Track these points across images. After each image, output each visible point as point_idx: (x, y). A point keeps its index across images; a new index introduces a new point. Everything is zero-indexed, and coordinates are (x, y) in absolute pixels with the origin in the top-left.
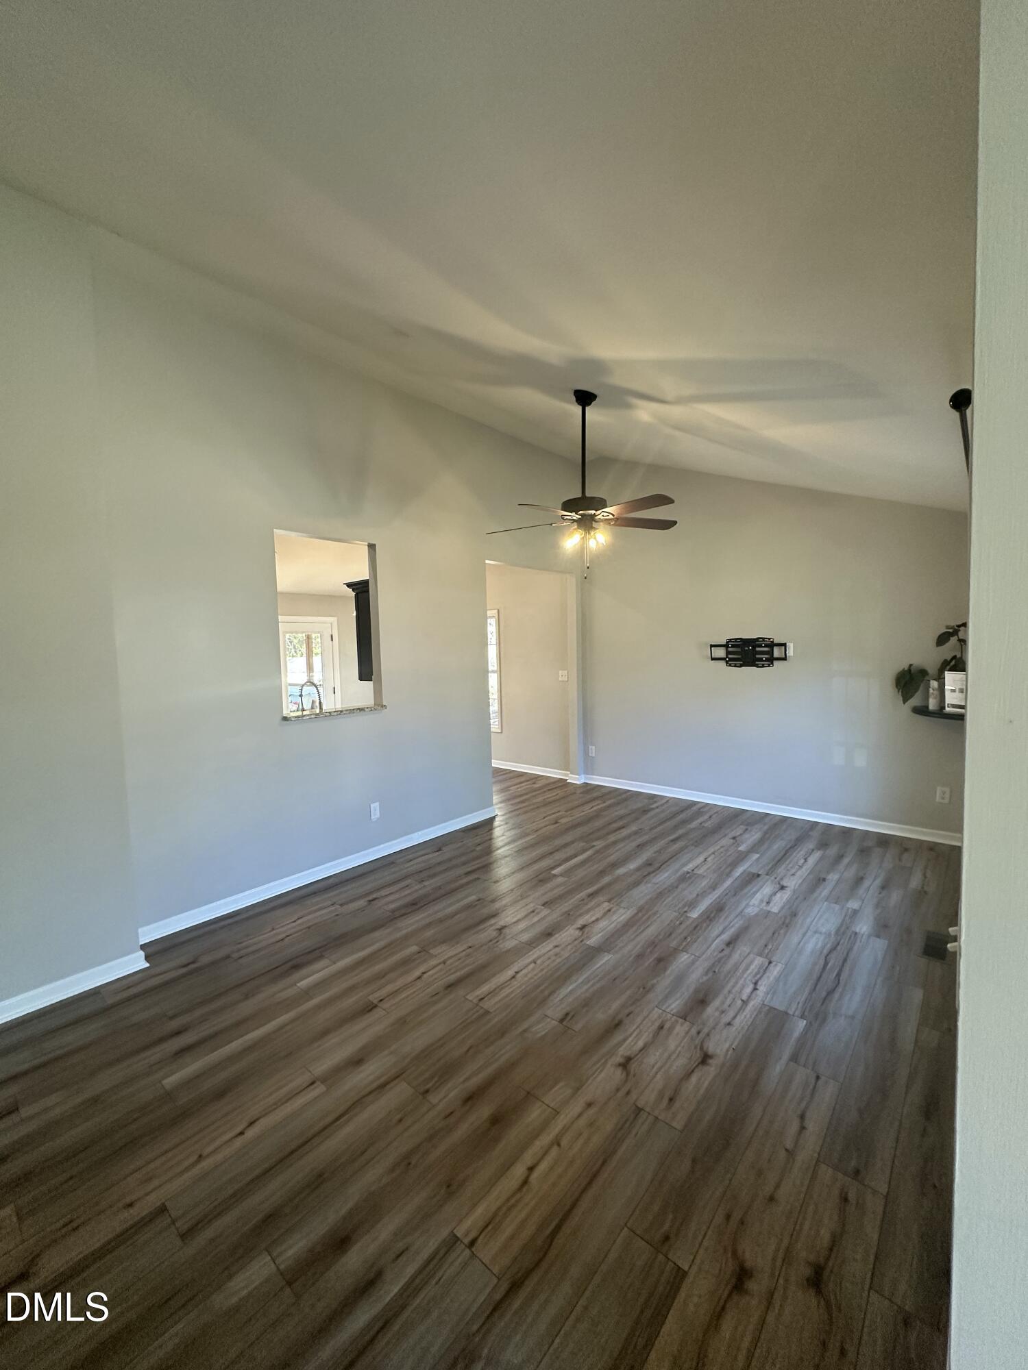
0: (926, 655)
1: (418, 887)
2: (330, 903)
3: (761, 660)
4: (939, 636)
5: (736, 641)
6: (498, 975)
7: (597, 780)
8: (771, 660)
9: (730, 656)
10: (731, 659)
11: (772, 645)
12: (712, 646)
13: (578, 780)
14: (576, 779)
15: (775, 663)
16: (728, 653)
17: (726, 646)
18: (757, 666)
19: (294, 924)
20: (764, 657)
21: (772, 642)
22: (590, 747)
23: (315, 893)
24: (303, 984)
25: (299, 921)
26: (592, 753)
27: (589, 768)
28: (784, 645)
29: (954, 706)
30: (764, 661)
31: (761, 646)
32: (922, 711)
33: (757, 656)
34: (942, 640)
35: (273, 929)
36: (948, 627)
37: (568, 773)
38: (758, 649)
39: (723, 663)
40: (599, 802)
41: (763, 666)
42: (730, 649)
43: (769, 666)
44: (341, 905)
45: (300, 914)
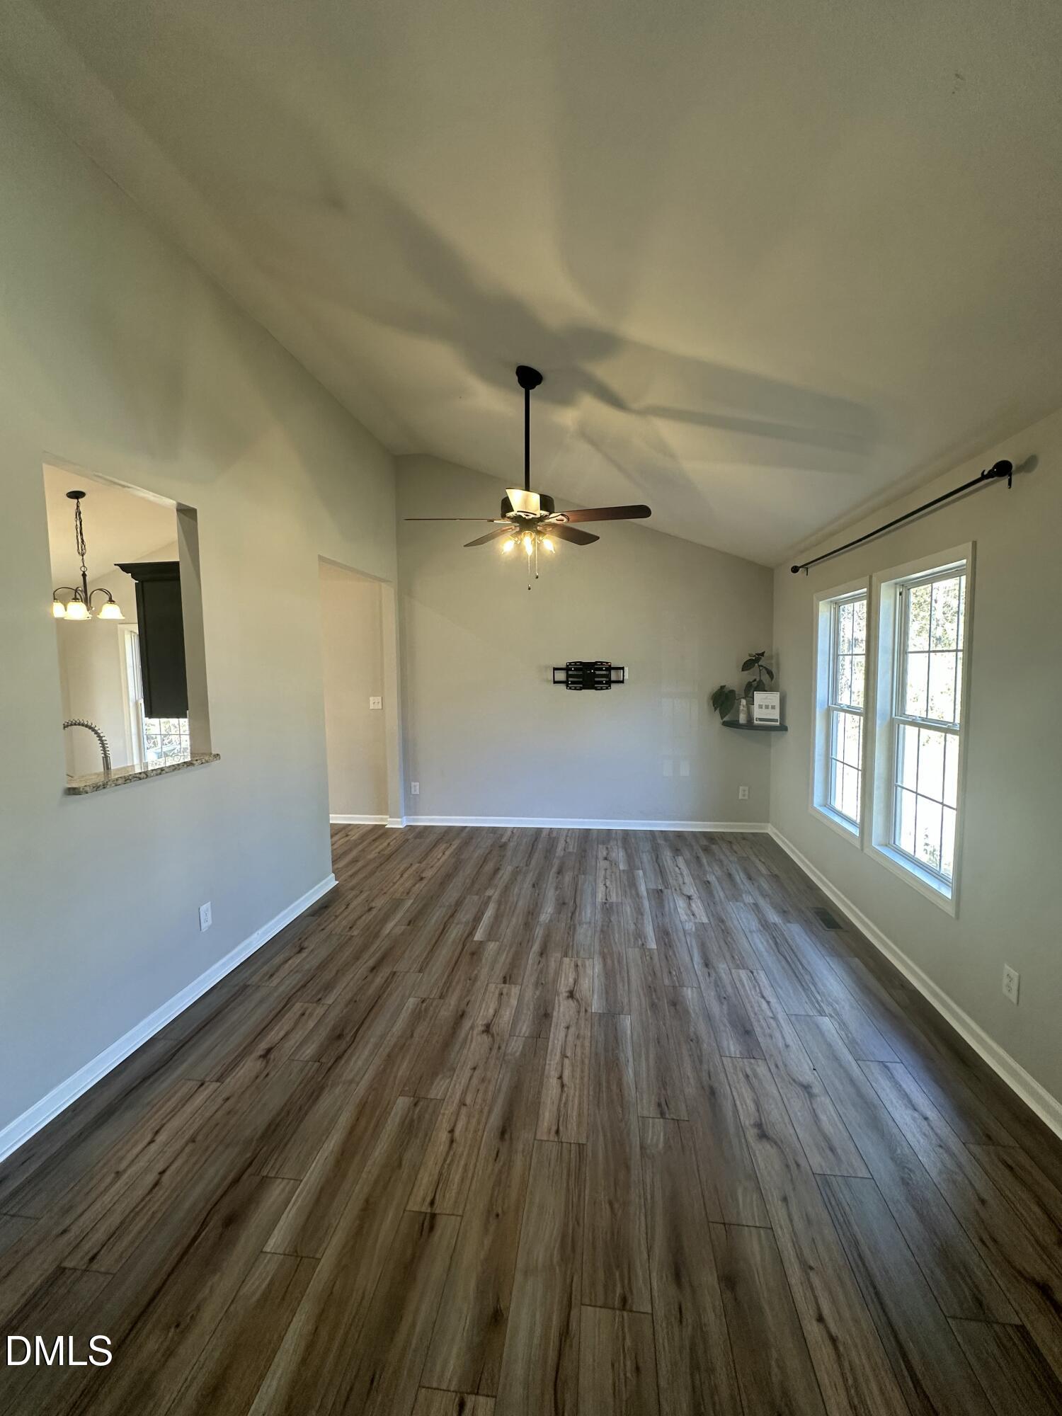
0: (734, 679)
1: (320, 1011)
2: (192, 1085)
3: (601, 682)
4: (744, 664)
5: (575, 665)
6: (544, 1091)
7: (422, 820)
8: (609, 683)
9: (570, 679)
10: (573, 683)
11: (610, 669)
12: (555, 669)
13: (402, 823)
14: (396, 823)
15: (613, 686)
16: (568, 676)
17: (567, 669)
18: (596, 689)
19: (153, 1147)
20: (604, 680)
21: (610, 666)
22: (413, 784)
23: (149, 1076)
24: (277, 1241)
25: (162, 1138)
26: (415, 791)
27: (411, 809)
28: (623, 668)
29: (761, 720)
30: (603, 684)
31: (601, 669)
32: (733, 724)
33: (597, 679)
34: (747, 666)
35: (118, 1174)
36: (750, 655)
37: (388, 817)
38: (597, 672)
39: (563, 687)
40: (443, 846)
41: (602, 689)
42: (570, 673)
43: (607, 689)
44: (220, 1079)
45: (153, 1124)
